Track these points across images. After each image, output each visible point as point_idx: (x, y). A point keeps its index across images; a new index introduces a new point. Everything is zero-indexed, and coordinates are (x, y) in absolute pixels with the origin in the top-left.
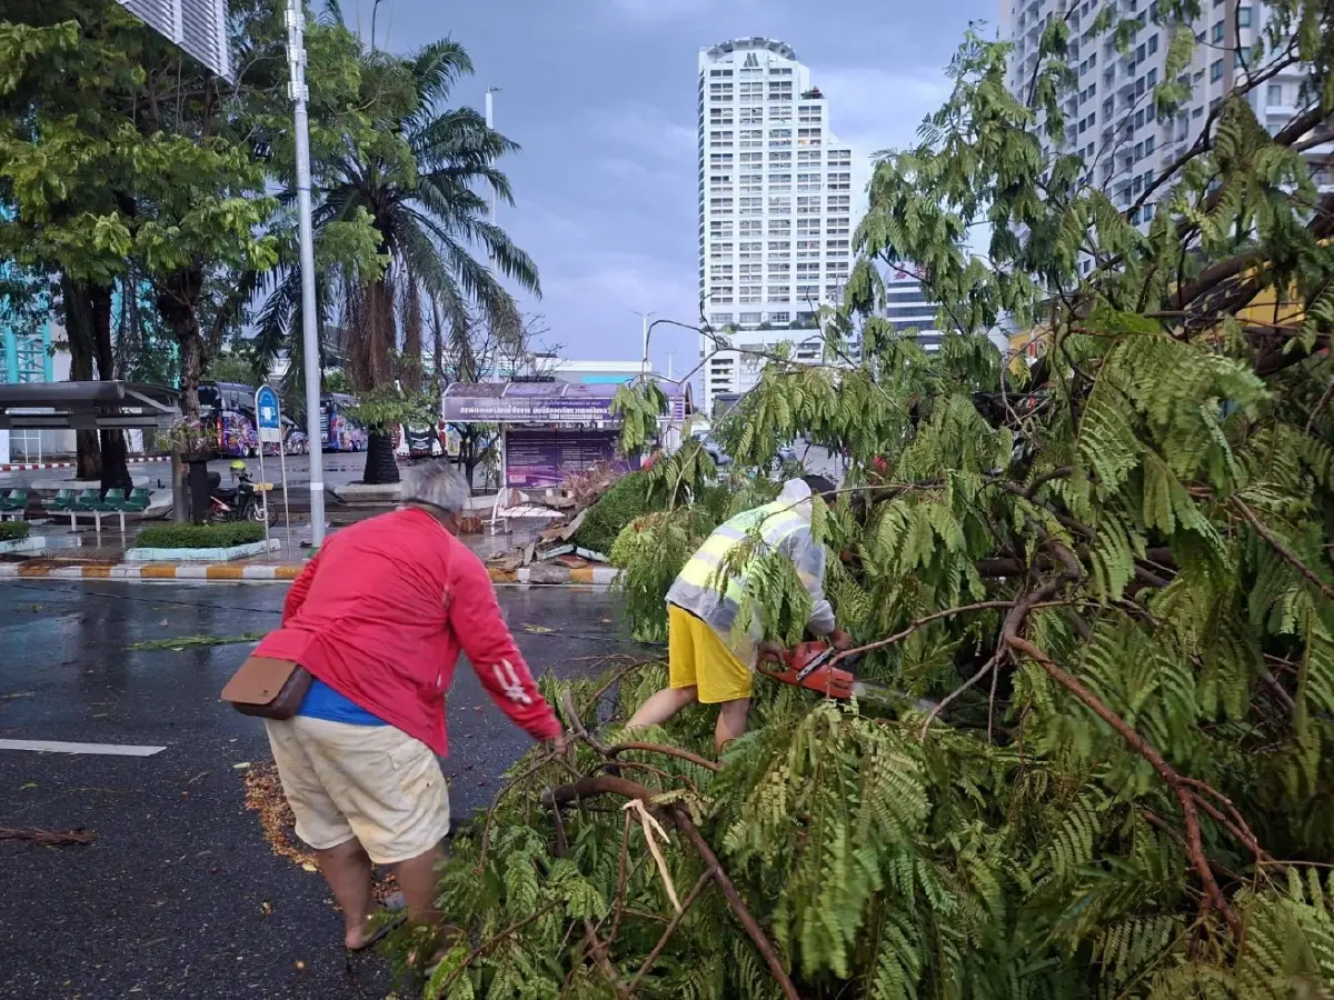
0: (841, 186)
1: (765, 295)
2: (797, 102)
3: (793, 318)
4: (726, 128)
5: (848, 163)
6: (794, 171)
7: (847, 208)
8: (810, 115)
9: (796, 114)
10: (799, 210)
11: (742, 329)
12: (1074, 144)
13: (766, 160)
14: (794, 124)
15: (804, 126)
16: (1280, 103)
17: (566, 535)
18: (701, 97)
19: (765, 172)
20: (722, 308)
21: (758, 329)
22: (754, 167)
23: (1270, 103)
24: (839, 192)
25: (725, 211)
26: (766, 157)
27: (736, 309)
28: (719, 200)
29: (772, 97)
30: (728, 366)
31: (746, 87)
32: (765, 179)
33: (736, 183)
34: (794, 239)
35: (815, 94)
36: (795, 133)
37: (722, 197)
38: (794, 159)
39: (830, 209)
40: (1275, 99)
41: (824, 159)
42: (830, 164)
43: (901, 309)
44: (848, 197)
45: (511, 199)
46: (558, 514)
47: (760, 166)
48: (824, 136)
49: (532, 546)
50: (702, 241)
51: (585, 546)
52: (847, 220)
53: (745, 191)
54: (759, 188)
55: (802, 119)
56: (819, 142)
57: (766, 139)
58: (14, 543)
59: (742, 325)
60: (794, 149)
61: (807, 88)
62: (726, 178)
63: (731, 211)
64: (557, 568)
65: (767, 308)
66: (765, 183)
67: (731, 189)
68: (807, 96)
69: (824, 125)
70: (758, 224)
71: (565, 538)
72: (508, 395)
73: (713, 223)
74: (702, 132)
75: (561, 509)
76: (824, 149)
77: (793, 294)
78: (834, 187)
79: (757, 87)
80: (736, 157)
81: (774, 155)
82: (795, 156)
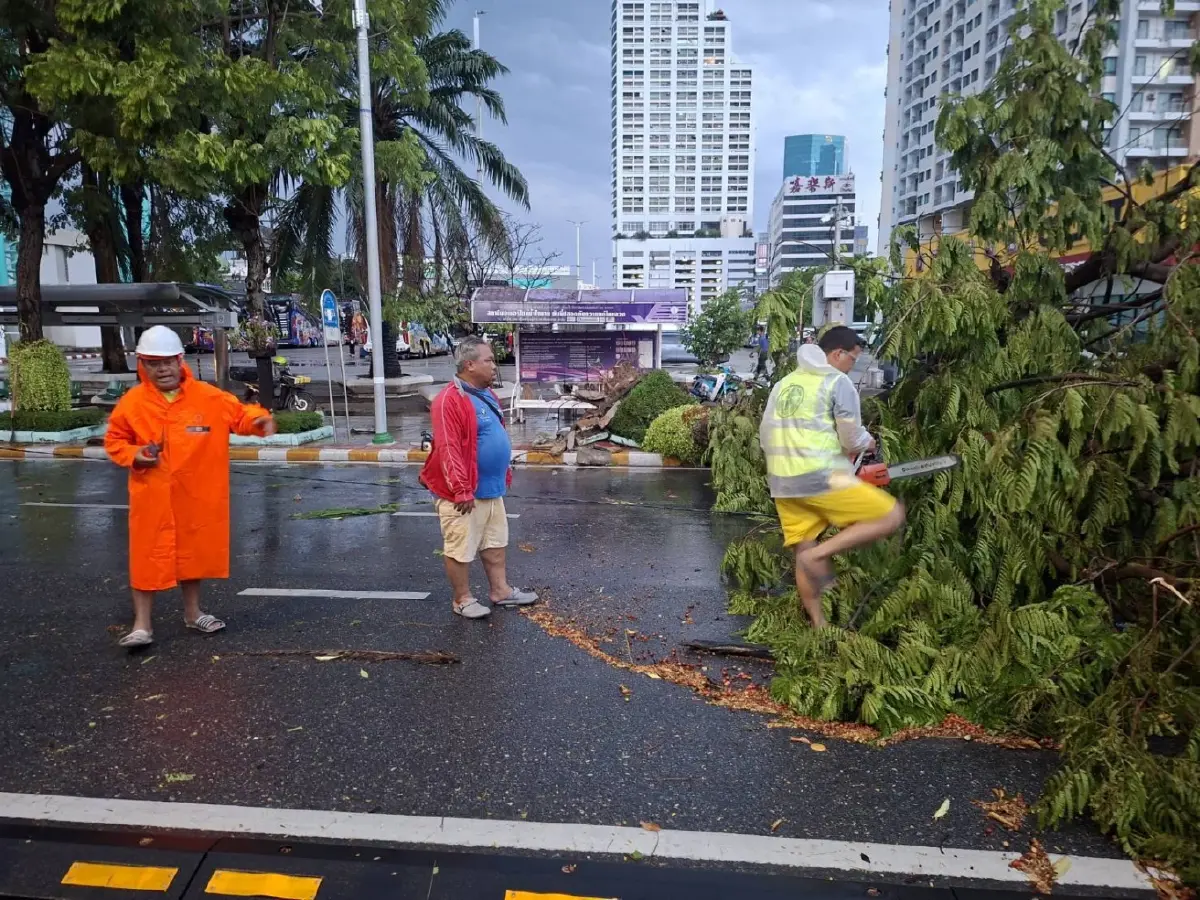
0: (743, 104)
1: (672, 204)
2: (703, 23)
3: (698, 227)
4: (638, 46)
5: (749, 83)
6: (700, 90)
7: (747, 125)
8: (715, 35)
9: (701, 34)
10: (704, 125)
11: (651, 237)
12: (960, 70)
13: (674, 78)
14: (701, 45)
15: (709, 46)
16: (1147, 37)
17: (603, 423)
18: (615, 16)
19: (673, 89)
20: (634, 217)
21: (667, 237)
22: (663, 84)
23: (1138, 36)
24: (741, 110)
25: (636, 126)
26: (674, 74)
27: (646, 218)
28: (631, 115)
29: (680, 18)
30: (638, 271)
31: (655, 8)
32: (673, 96)
33: (646, 99)
34: (699, 153)
35: (719, 16)
36: (701, 53)
37: (634, 112)
38: (700, 78)
39: (731, 125)
40: (1143, 33)
41: (727, 78)
42: (732, 83)
43: (795, 220)
44: (748, 115)
45: (503, 117)
46: (590, 406)
47: (669, 83)
48: (727, 57)
49: (573, 433)
50: (615, 153)
51: (618, 434)
52: (748, 136)
53: (655, 107)
54: (668, 105)
55: (707, 40)
56: (722, 61)
57: (674, 57)
58: (93, 429)
59: (652, 233)
60: (700, 67)
61: (711, 9)
62: (637, 94)
63: (642, 126)
64: (600, 452)
65: (672, 217)
66: (673, 100)
67: (642, 105)
68: (712, 17)
69: (727, 46)
70: (666, 138)
71: (602, 426)
72: (530, 300)
73: (625, 137)
74: (614, 50)
75: (592, 402)
76: (727, 68)
77: (698, 205)
78: (736, 104)
79: (666, 8)
80: (647, 74)
81: (681, 74)
82: (700, 74)
